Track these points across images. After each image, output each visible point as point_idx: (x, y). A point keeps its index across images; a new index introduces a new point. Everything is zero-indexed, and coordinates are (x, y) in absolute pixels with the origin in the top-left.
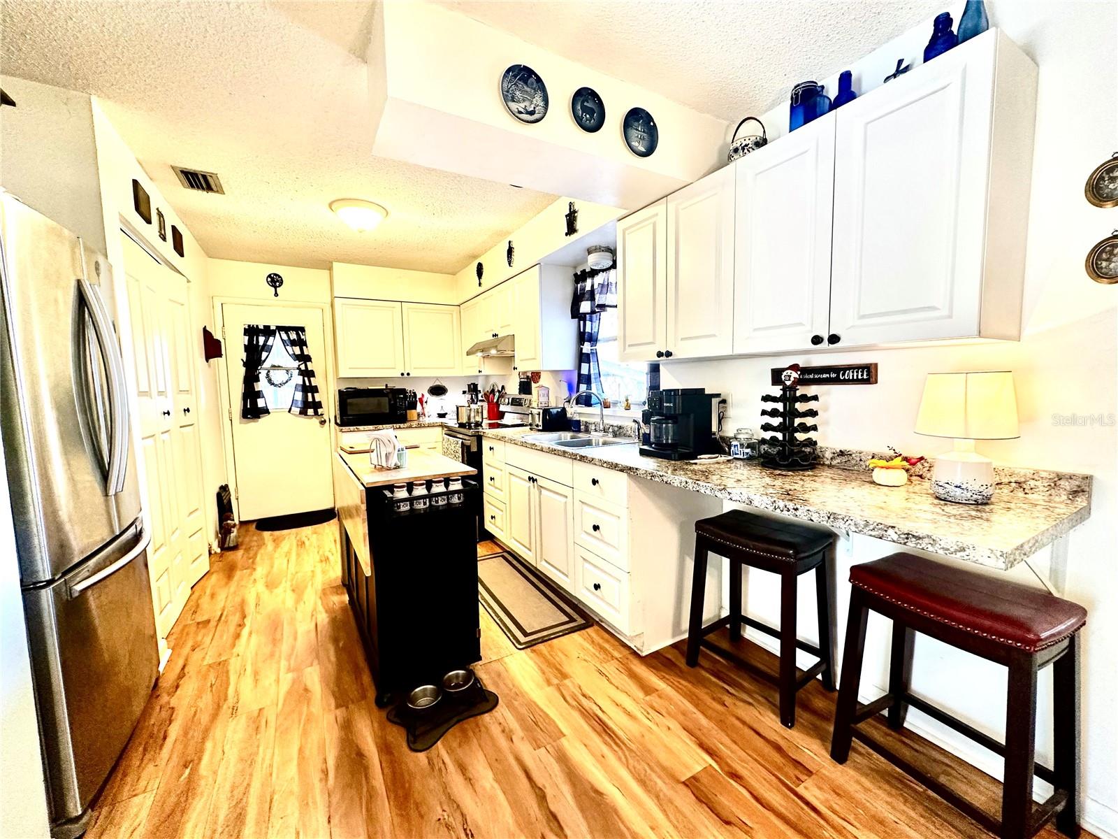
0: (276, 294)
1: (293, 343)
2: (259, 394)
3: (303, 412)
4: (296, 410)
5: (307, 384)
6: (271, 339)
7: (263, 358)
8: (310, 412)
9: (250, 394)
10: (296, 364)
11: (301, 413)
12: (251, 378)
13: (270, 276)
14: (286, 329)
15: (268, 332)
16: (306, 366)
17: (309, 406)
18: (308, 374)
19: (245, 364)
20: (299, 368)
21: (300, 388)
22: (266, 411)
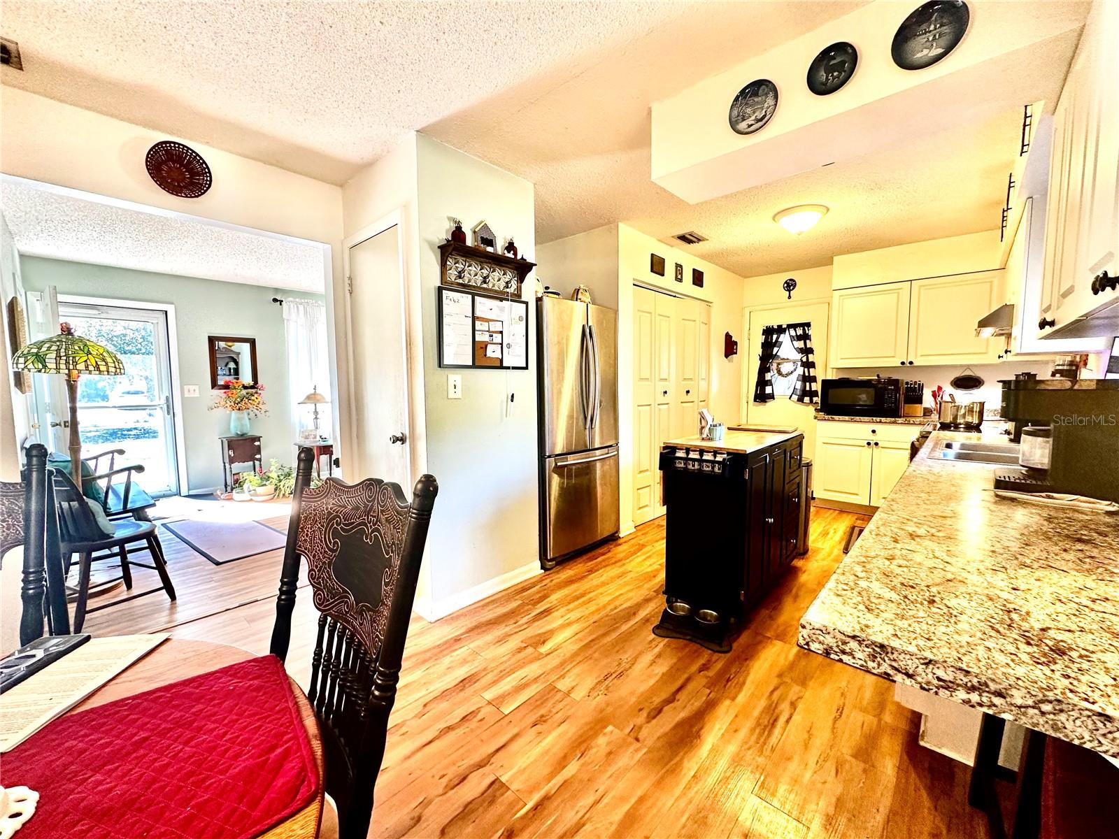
0: (789, 297)
1: (799, 338)
2: (769, 383)
3: (801, 400)
4: (795, 397)
5: (807, 374)
6: (782, 336)
7: (774, 353)
8: (807, 399)
9: (762, 383)
10: (799, 356)
11: (798, 400)
12: (763, 370)
13: (786, 282)
14: (794, 326)
15: (780, 330)
16: (807, 358)
17: (804, 395)
18: (809, 365)
19: (761, 359)
20: (802, 361)
21: (801, 378)
22: (772, 396)
